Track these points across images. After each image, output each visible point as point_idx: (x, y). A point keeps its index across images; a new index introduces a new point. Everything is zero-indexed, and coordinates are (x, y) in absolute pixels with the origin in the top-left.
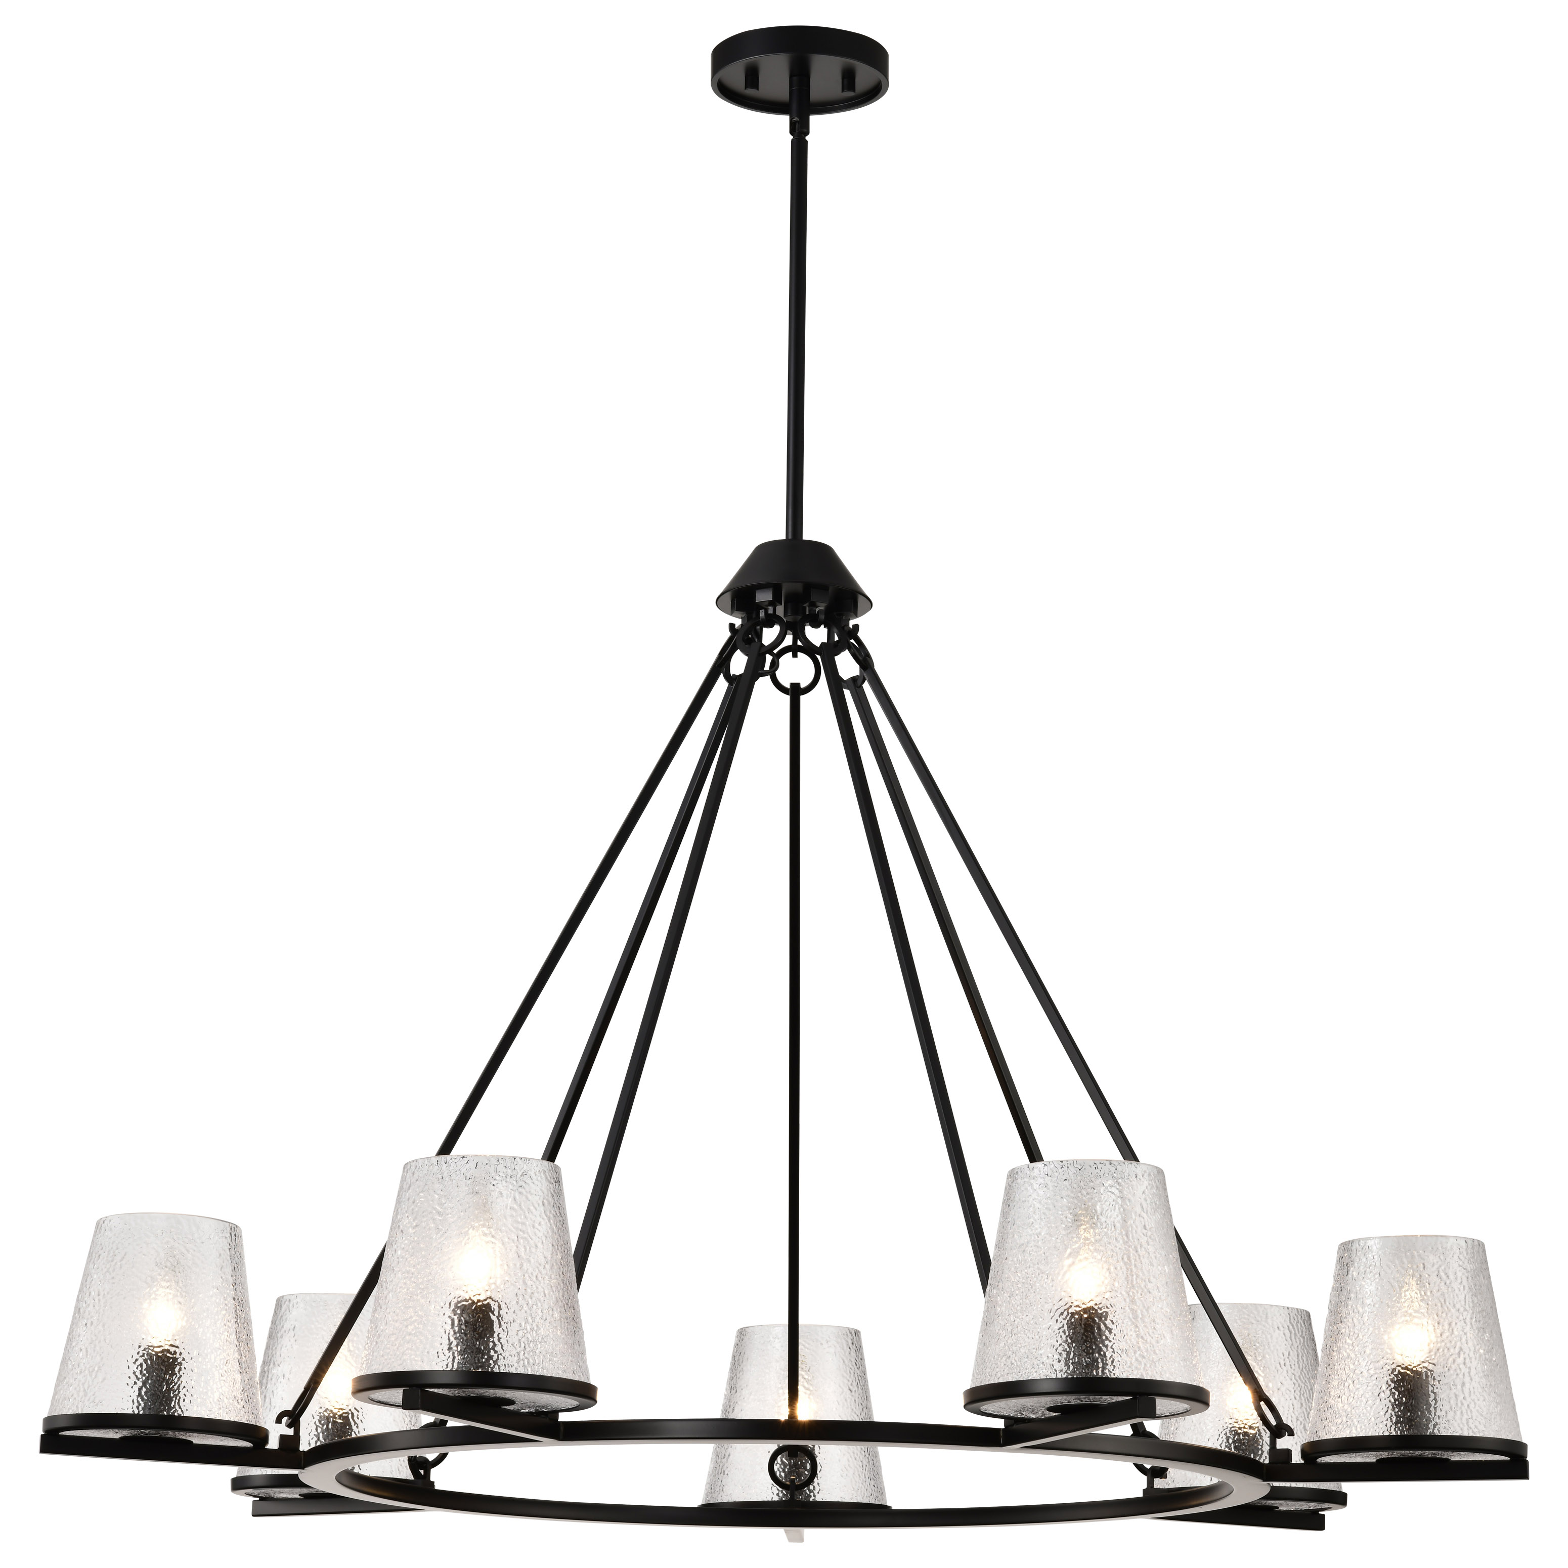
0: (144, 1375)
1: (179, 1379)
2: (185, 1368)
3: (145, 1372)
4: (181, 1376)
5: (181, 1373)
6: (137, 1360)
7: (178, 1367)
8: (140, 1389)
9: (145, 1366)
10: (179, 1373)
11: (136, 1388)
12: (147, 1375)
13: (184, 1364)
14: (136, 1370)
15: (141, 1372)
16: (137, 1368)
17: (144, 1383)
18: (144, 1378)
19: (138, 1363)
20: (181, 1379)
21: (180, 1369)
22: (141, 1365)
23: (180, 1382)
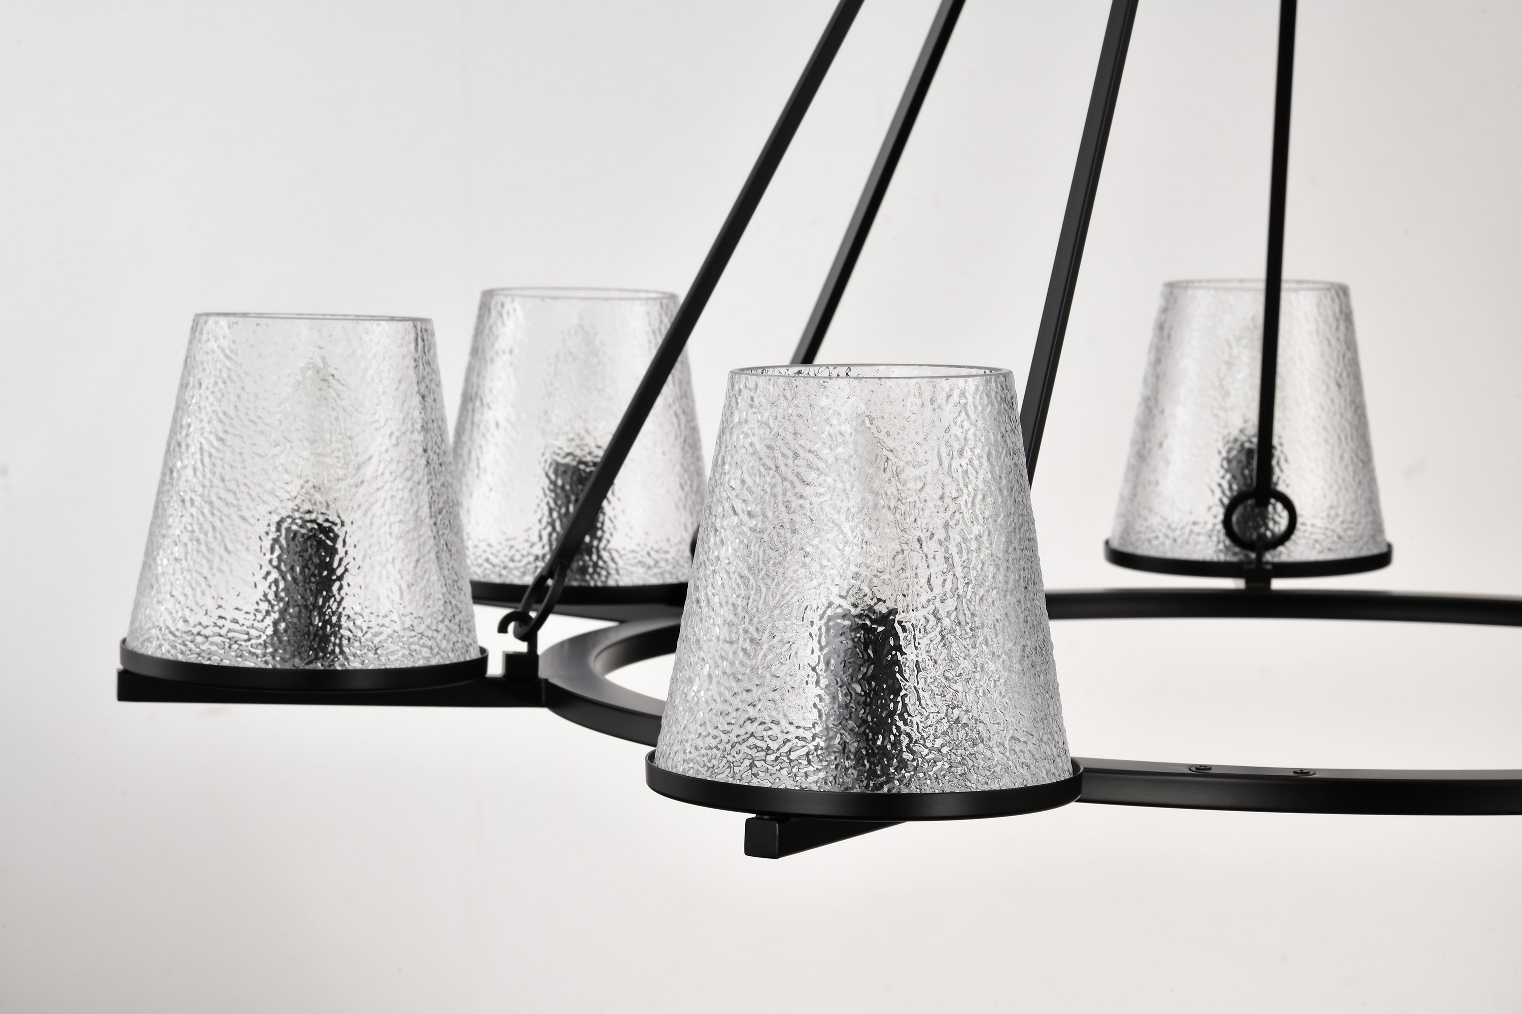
0: (282, 599)
1: (339, 604)
2: (349, 585)
3: (282, 594)
4: (342, 599)
5: (343, 593)
6: (268, 573)
7: (337, 584)
8: (276, 623)
9: (282, 585)
10: (339, 594)
11: (269, 621)
12: (287, 599)
13: (347, 578)
14: (267, 591)
15: (276, 594)
16: (270, 587)
17: (283, 612)
18: (281, 605)
19: (271, 578)
20: (344, 604)
21: (340, 588)
22: (276, 582)
23: (341, 610)
